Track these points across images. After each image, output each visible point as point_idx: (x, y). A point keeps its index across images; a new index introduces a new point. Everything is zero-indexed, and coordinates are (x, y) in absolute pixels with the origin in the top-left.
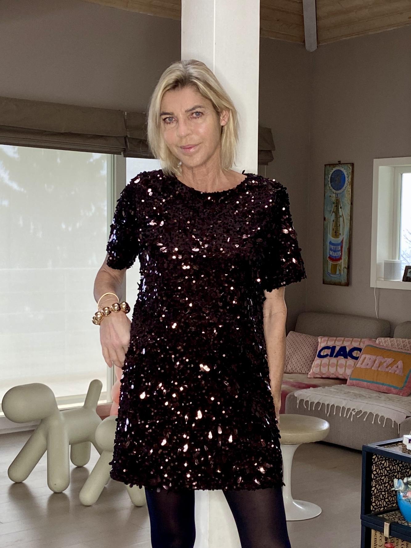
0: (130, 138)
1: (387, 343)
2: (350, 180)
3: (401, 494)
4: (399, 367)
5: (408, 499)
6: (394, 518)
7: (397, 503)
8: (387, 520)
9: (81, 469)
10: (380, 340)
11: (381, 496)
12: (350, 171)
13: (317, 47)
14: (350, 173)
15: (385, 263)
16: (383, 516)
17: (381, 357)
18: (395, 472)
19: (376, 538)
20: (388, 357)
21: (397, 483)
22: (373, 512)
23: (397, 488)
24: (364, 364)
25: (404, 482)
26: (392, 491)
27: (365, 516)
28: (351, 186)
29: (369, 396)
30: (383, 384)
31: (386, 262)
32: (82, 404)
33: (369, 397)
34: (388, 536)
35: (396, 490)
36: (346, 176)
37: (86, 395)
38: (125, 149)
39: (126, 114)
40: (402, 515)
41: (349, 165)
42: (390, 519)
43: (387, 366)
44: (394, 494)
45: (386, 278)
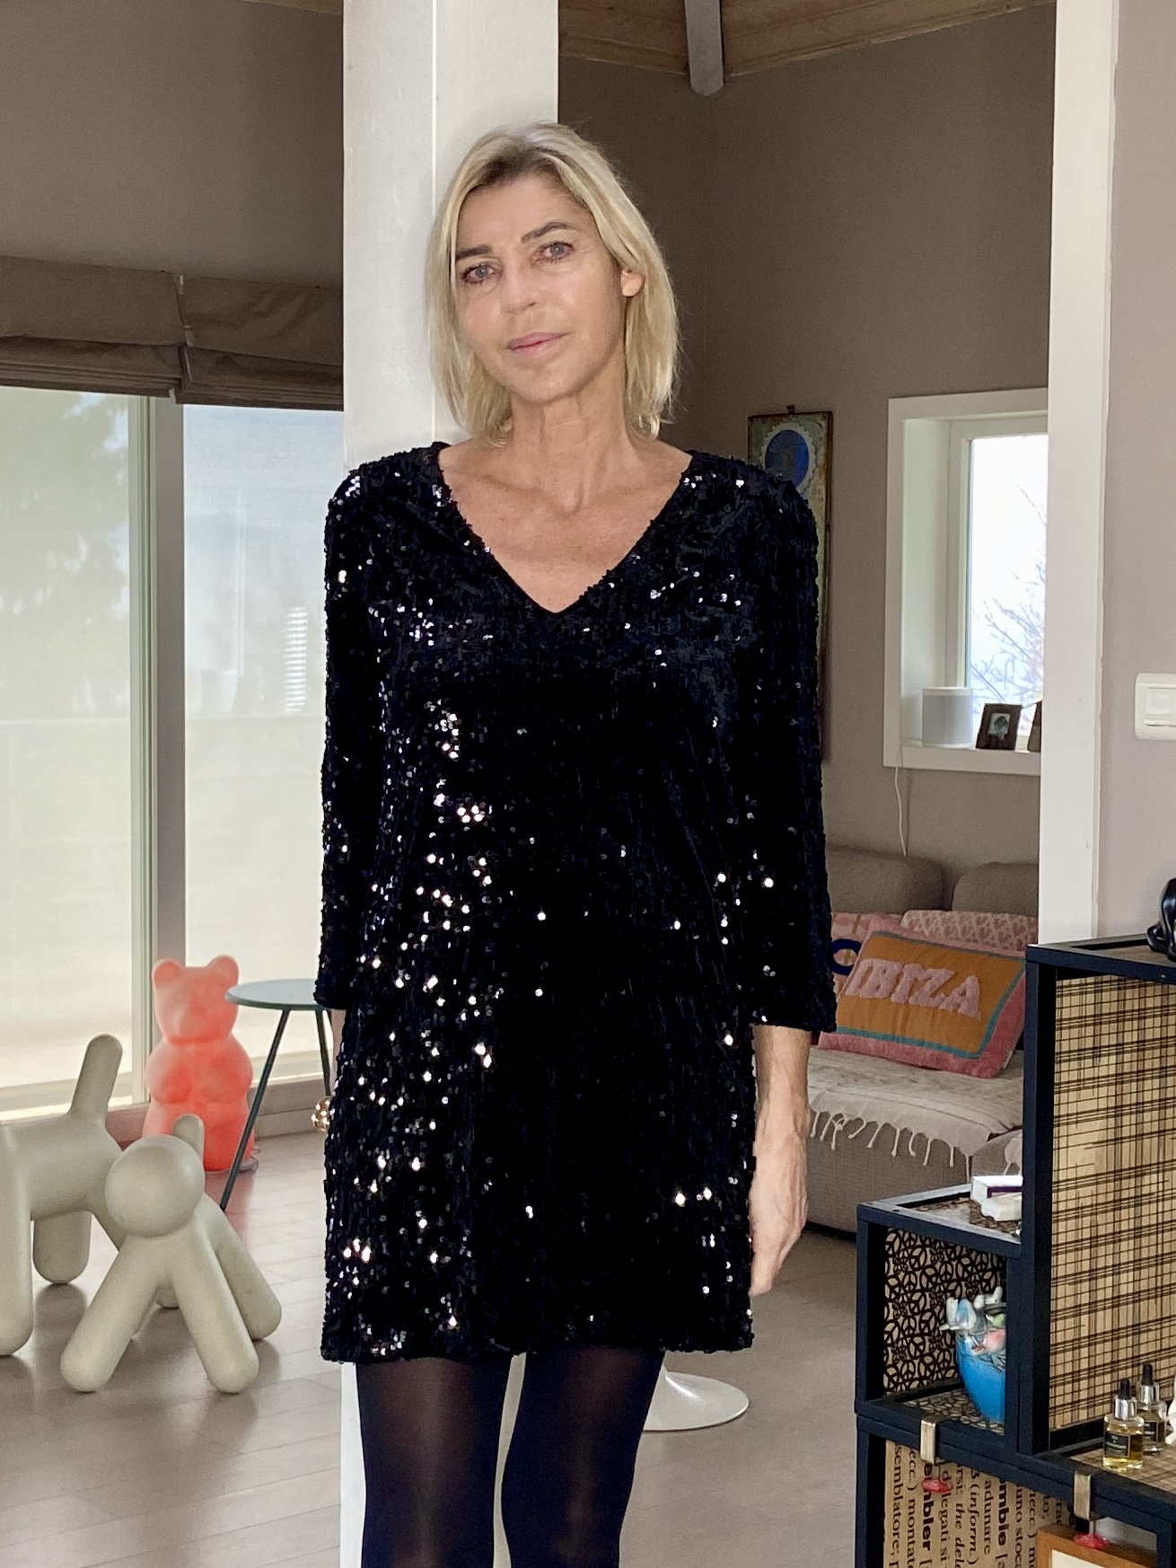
0: (192, 348)
1: (933, 926)
2: (821, 460)
3: (968, 1341)
4: (968, 994)
5: (987, 1354)
6: (948, 1409)
7: (956, 1368)
8: (930, 1414)
9: (65, 1288)
10: (914, 918)
11: (912, 1348)
12: (823, 434)
13: (724, 82)
14: (821, 439)
15: (924, 696)
16: (918, 1403)
17: (919, 966)
18: (950, 1281)
19: (898, 1466)
20: (936, 966)
21: (954, 1312)
22: (889, 1393)
23: (957, 1323)
24: (867, 984)
25: (975, 1309)
26: (941, 1333)
27: (869, 1403)
28: (824, 476)
29: (883, 1078)
30: (922, 1044)
31: (927, 694)
32: (65, 1108)
33: (881, 1080)
34: (931, 1460)
35: (952, 1329)
36: (811, 448)
37: (76, 1083)
38: (179, 380)
39: (182, 283)
40: (970, 1401)
41: (819, 418)
42: (936, 1411)
43: (935, 989)
44: (949, 1342)
45: (927, 741)
